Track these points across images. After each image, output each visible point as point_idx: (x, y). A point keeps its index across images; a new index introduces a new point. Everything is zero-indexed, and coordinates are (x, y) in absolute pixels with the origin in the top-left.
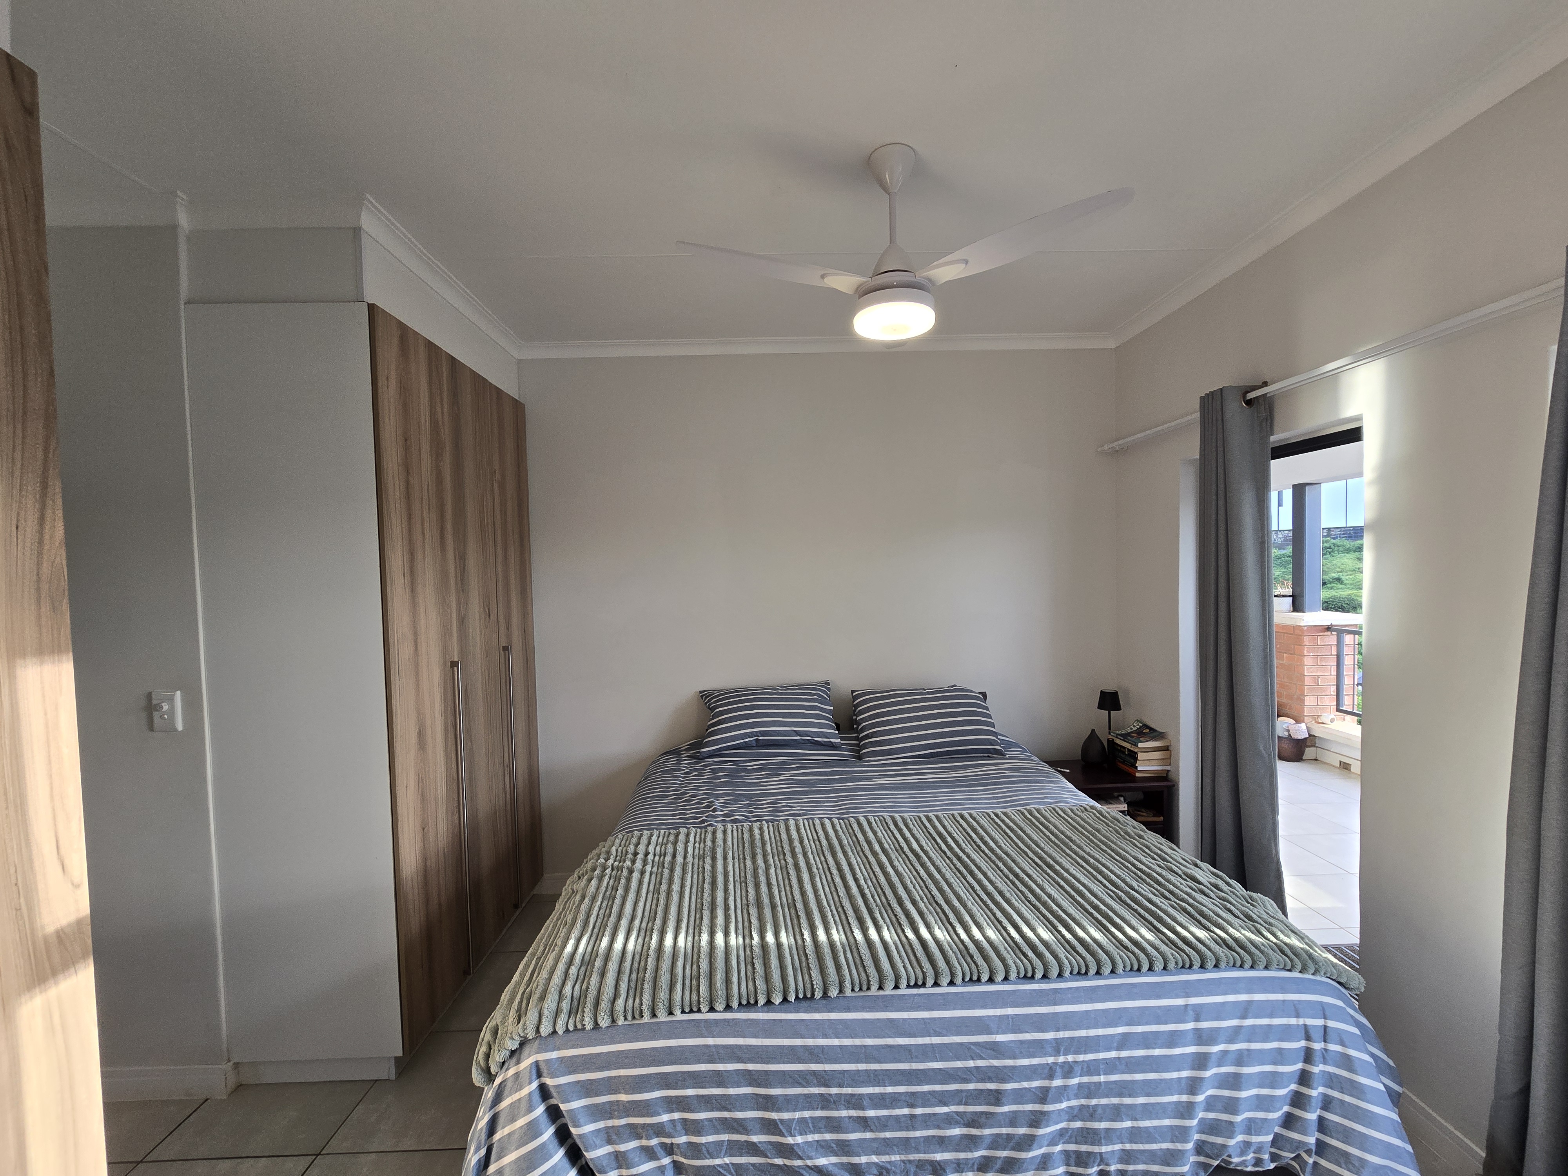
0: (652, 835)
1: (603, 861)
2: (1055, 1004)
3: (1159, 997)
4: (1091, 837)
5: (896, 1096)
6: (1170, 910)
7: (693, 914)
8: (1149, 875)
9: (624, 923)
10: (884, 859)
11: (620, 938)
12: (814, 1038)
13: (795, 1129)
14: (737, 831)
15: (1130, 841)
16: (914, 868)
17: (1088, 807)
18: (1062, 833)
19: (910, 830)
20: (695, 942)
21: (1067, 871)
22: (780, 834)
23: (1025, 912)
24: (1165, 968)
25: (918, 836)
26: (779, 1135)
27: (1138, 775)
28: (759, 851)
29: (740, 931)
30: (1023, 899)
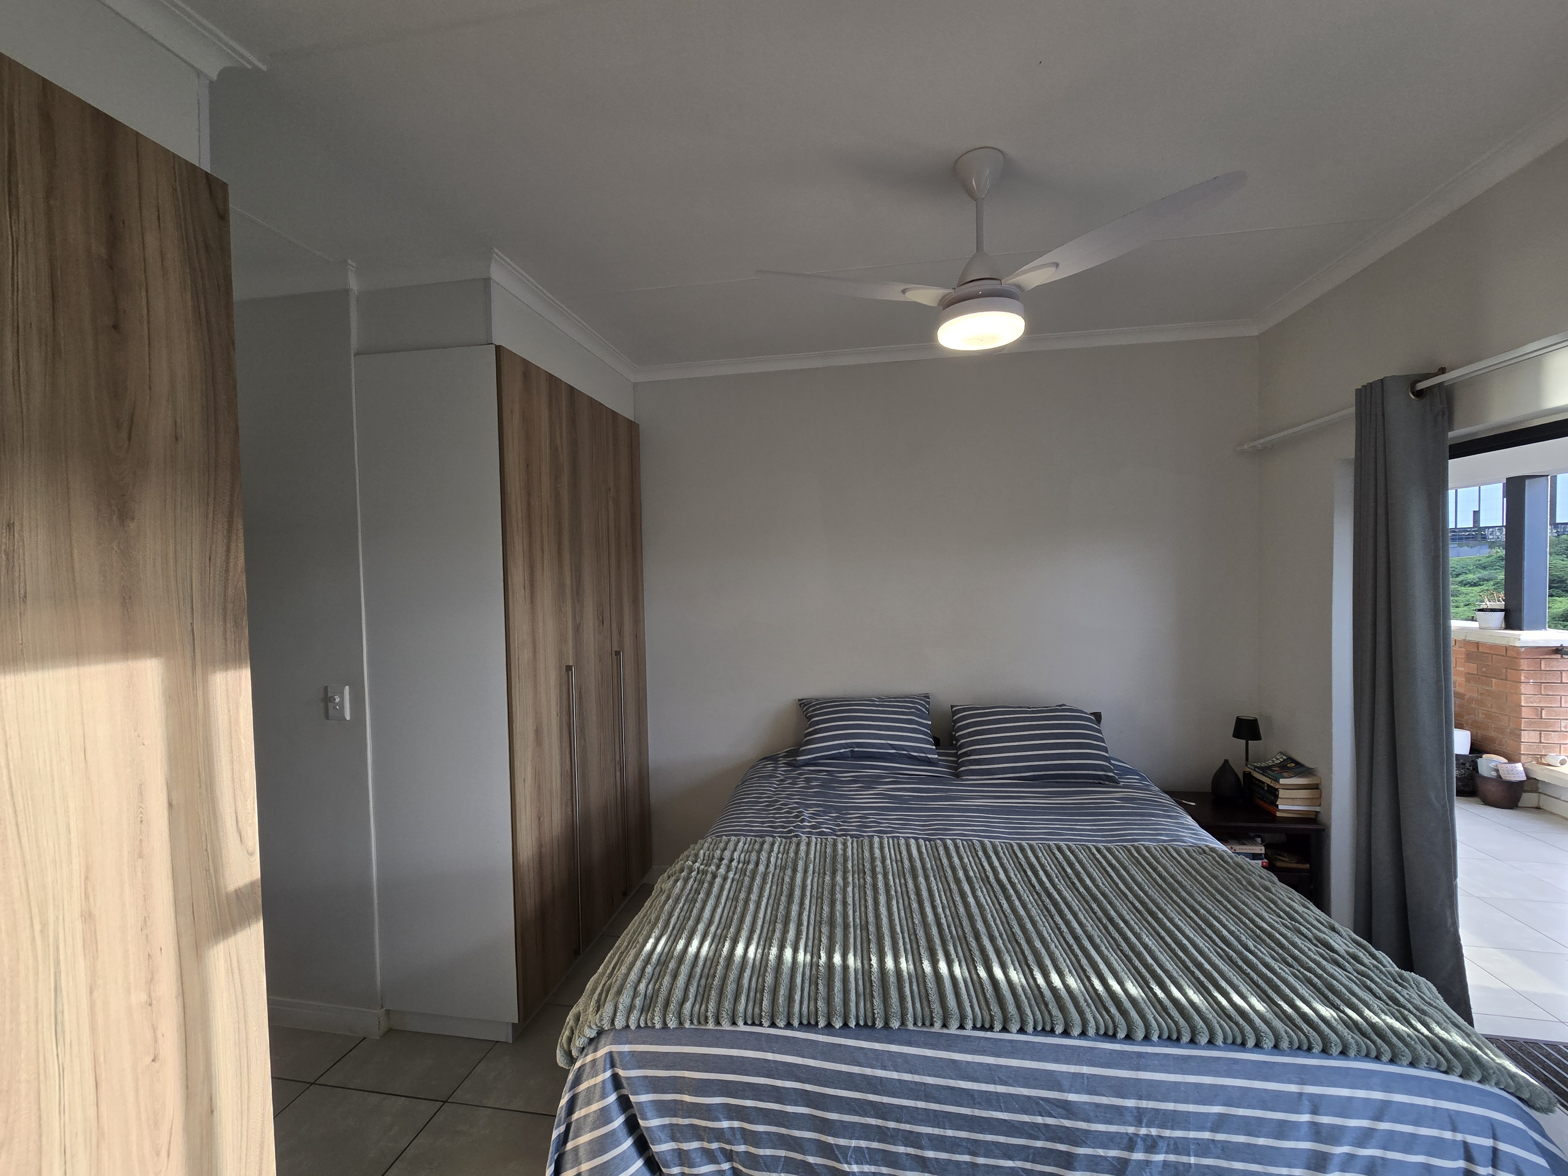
0: (739, 841)
1: (691, 863)
2: (1138, 1069)
3: (1266, 1079)
4: (1206, 884)
5: (957, 1140)
6: (1291, 979)
7: (766, 926)
8: (1270, 936)
9: (701, 927)
10: (966, 888)
11: (695, 943)
12: (872, 1067)
13: (851, 1157)
14: (821, 844)
15: (1253, 893)
16: (998, 900)
17: (1207, 849)
18: (1172, 876)
19: (999, 859)
20: (765, 955)
21: (1171, 920)
22: (863, 851)
23: (1114, 962)
24: (1276, 1047)
25: (1008, 866)
26: (835, 1161)
27: (1278, 814)
28: (840, 867)
29: (809, 949)
30: (1115, 947)
